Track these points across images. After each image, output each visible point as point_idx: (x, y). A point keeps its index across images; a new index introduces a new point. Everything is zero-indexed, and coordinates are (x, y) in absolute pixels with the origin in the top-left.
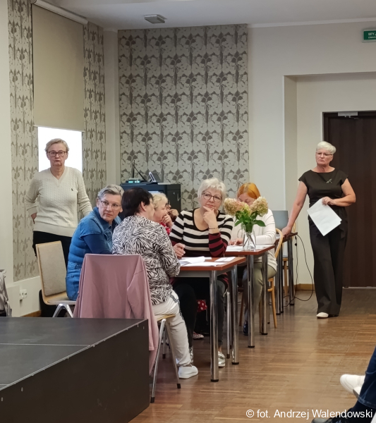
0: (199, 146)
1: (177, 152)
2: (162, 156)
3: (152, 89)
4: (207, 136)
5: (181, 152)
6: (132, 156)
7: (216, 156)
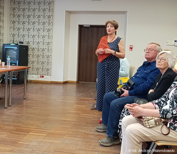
0: (36, 33)
1: (29, 35)
2: (24, 36)
3: (21, 13)
4: (39, 30)
5: (30, 35)
6: (14, 35)
7: (41, 37)
